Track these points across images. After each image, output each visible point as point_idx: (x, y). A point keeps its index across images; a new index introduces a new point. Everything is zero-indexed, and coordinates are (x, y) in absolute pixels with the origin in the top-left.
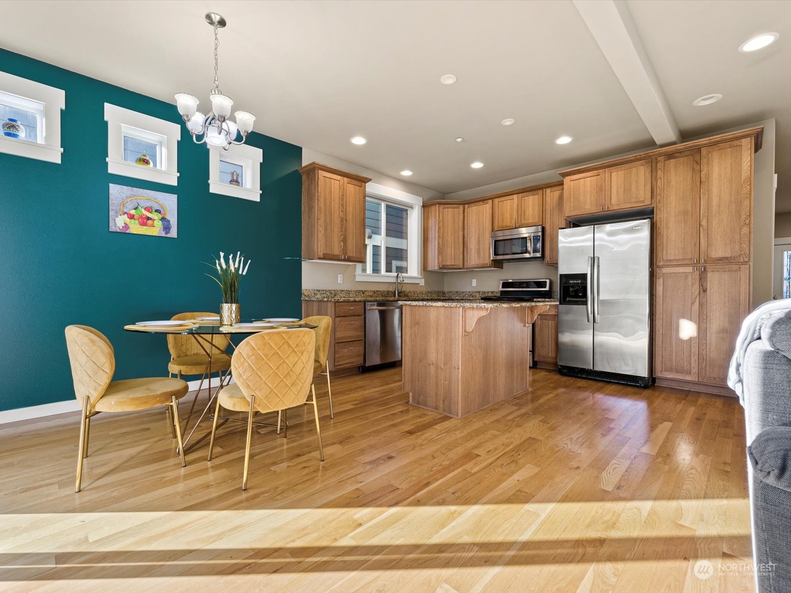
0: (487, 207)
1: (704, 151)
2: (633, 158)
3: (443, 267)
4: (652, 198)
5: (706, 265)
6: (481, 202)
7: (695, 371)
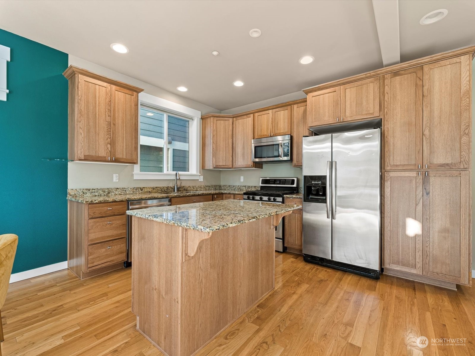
0: (249, 120)
1: (426, 68)
2: (364, 76)
3: (217, 167)
4: (380, 110)
5: (429, 170)
6: (245, 116)
7: (419, 265)
